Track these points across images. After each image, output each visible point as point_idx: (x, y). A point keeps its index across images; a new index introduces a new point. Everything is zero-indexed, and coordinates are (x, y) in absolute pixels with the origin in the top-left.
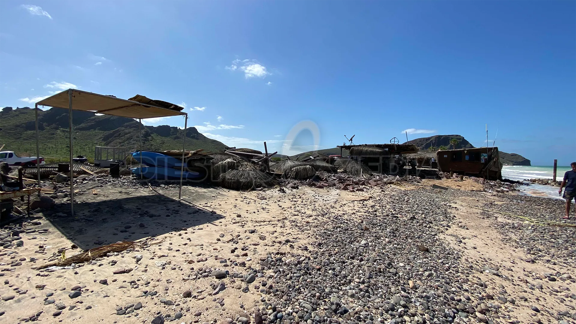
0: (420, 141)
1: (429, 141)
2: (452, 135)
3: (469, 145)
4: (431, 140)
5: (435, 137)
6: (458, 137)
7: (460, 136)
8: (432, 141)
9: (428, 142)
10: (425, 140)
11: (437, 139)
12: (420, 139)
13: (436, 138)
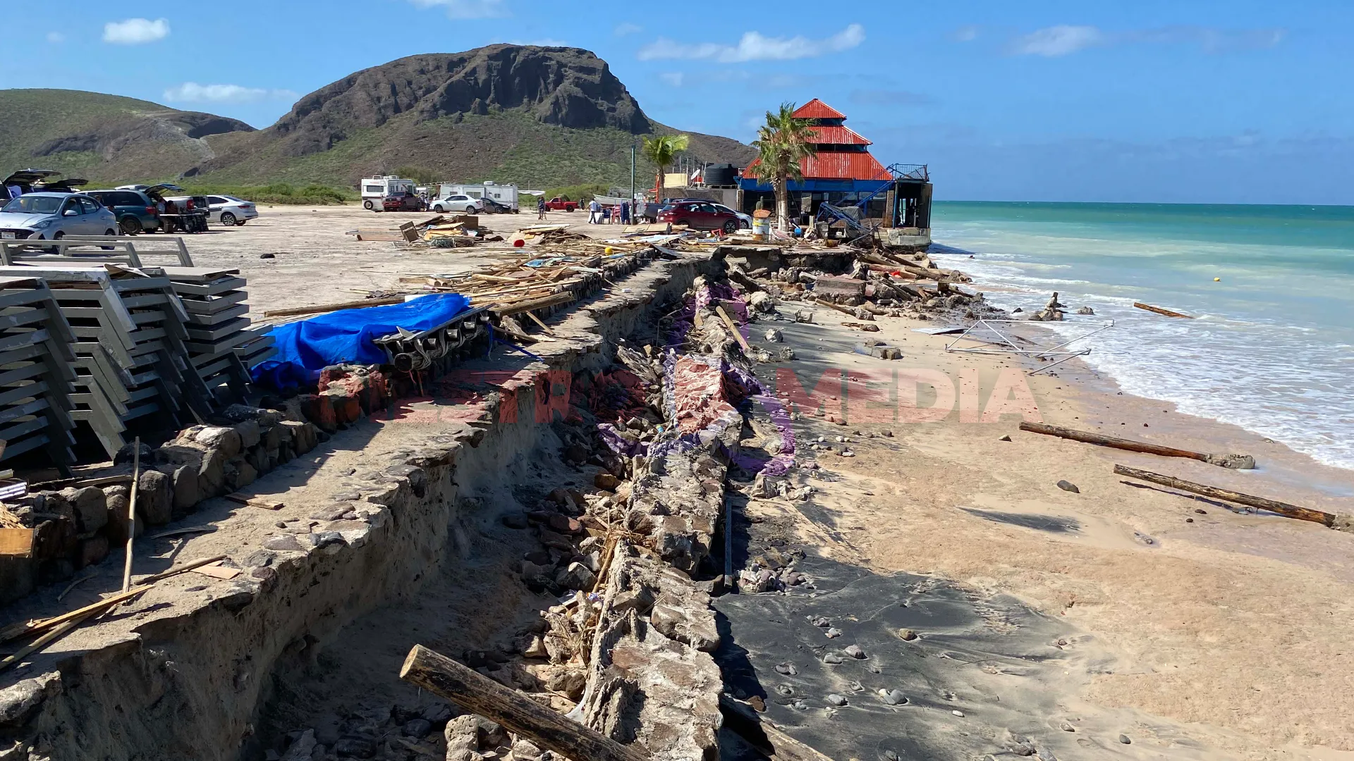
0: (422, 72)
1: (462, 74)
2: (562, 50)
3: (627, 102)
4: (469, 68)
5: (487, 52)
6: (584, 61)
7: (591, 56)
8: (474, 71)
9: (454, 79)
10: (445, 66)
11: (495, 63)
12: (420, 59)
13: (490, 58)
